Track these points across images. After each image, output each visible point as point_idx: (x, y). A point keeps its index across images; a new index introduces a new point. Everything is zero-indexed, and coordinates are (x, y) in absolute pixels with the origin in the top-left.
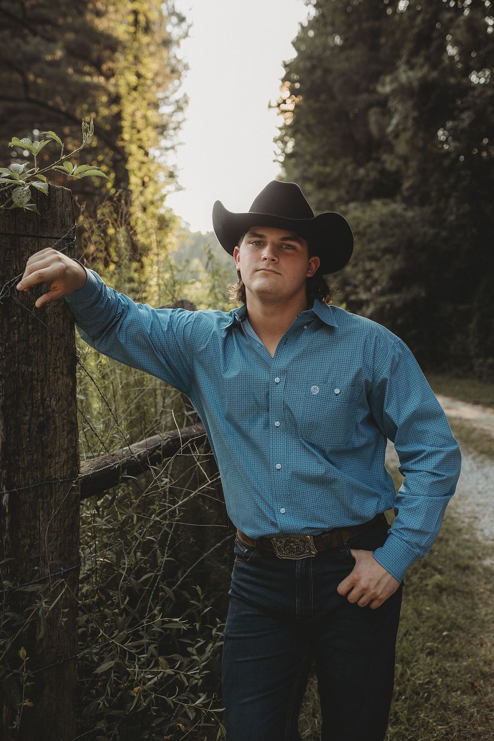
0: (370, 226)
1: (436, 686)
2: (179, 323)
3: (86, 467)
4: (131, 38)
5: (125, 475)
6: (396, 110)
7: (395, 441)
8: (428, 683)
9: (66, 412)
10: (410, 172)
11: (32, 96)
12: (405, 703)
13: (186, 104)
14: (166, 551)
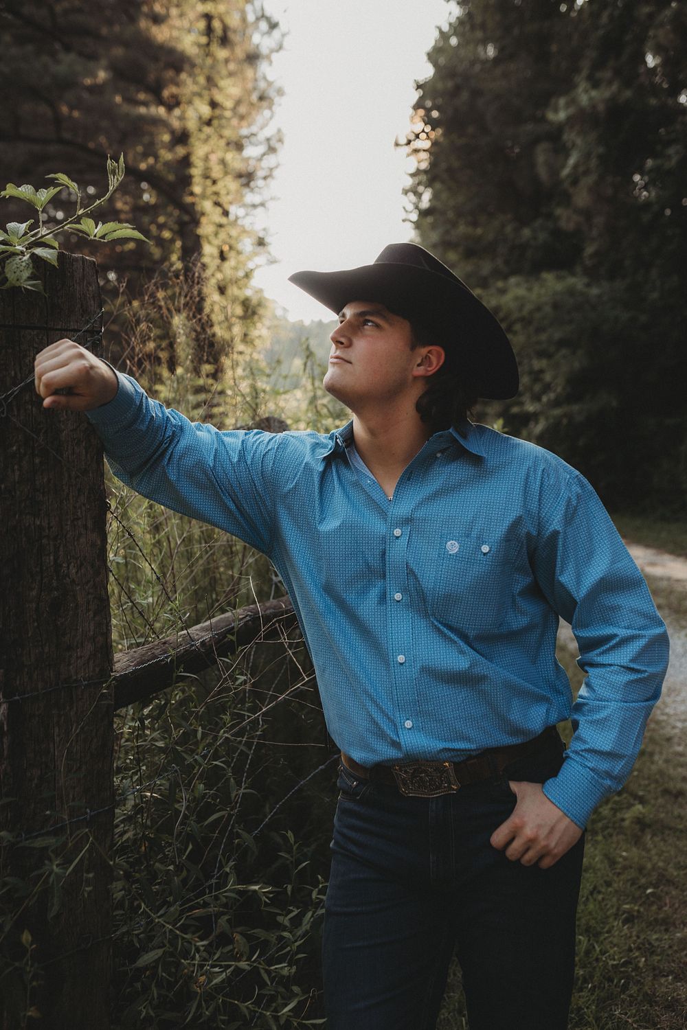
0: (539, 309)
1: (637, 968)
2: (256, 451)
3: (123, 660)
4: (202, 52)
5: (181, 672)
6: (574, 145)
7: (573, 622)
8: (626, 964)
9: (92, 583)
10: (595, 233)
11: (67, 135)
12: (592, 994)
13: (280, 143)
14: (244, 779)
